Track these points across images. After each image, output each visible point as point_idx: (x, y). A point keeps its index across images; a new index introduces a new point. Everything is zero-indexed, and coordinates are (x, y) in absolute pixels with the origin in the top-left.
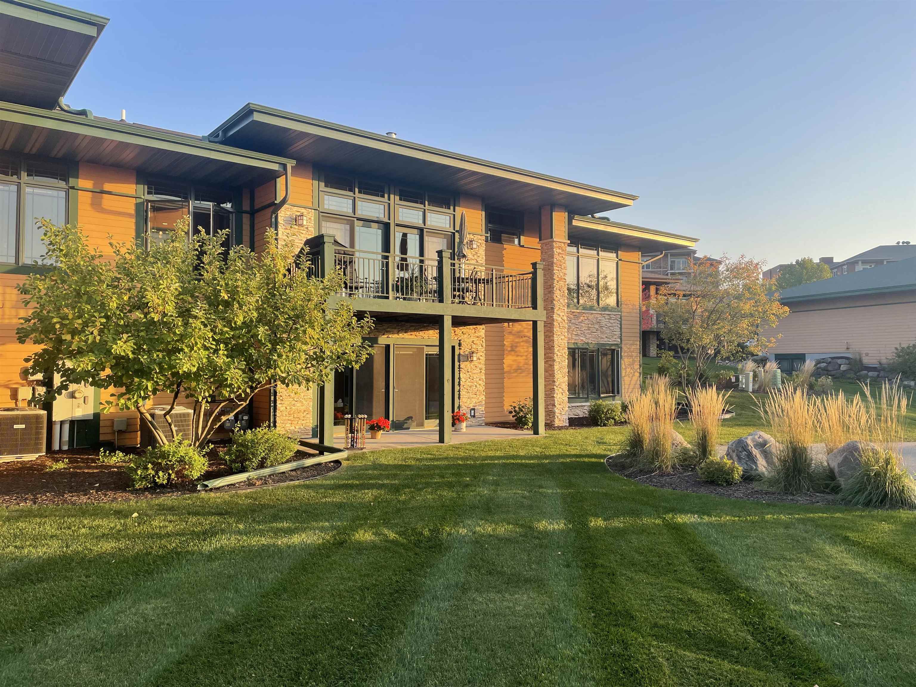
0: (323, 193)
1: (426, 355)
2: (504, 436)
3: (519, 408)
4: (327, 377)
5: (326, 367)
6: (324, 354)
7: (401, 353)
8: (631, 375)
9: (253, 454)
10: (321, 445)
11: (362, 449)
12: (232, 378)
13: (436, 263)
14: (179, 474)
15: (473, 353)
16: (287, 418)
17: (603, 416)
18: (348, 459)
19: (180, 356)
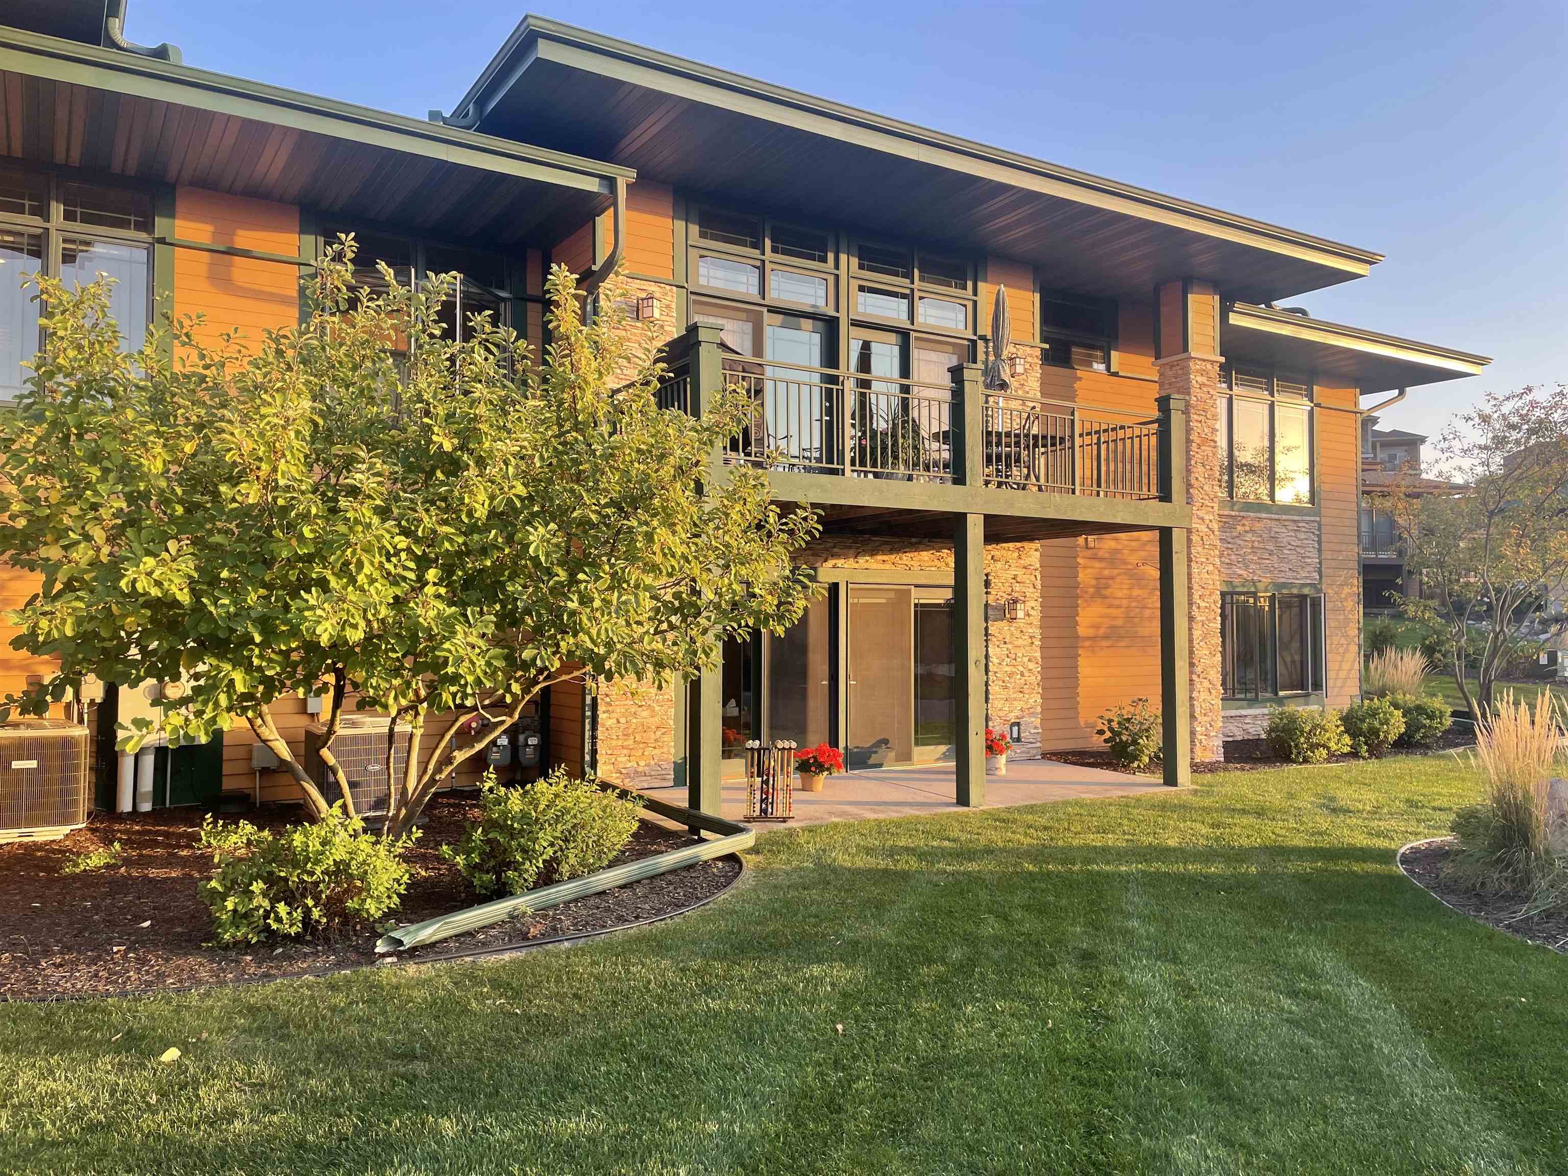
0: (696, 250)
1: (916, 605)
2: (1098, 788)
3: (1119, 723)
4: (707, 655)
5: (705, 632)
6: (700, 598)
7: (861, 601)
8: (1341, 650)
9: (525, 851)
10: (693, 811)
11: (784, 820)
12: (460, 660)
13: (947, 396)
14: (334, 906)
15: (1015, 601)
16: (620, 743)
17: (1302, 740)
18: (755, 850)
19: (312, 597)
